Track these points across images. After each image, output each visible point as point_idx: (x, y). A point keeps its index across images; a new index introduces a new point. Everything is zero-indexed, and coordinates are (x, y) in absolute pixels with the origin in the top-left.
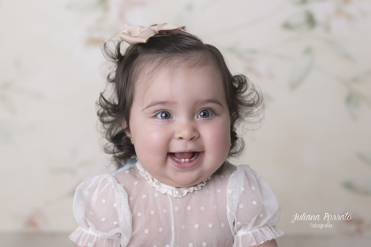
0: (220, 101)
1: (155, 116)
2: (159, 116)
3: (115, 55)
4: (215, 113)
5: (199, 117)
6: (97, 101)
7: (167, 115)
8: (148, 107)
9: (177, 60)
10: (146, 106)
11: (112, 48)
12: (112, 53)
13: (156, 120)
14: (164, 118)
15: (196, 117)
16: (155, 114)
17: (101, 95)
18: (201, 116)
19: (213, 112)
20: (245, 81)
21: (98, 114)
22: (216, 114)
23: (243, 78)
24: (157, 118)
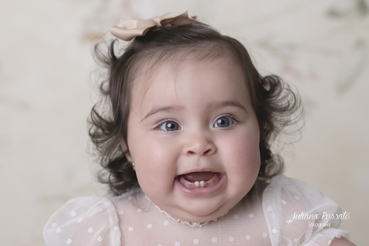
0: (242, 103)
1: (158, 128)
2: (163, 127)
3: (108, 59)
4: (236, 121)
5: (216, 125)
6: (88, 118)
7: (174, 126)
8: (147, 116)
9: (182, 52)
10: (145, 115)
11: (104, 49)
12: (104, 55)
13: (159, 132)
14: (170, 129)
15: (211, 126)
16: (157, 125)
17: (93, 109)
18: (218, 124)
19: (234, 119)
20: (279, 82)
21: (90, 134)
22: (239, 122)
23: (276, 79)
24: (160, 130)
